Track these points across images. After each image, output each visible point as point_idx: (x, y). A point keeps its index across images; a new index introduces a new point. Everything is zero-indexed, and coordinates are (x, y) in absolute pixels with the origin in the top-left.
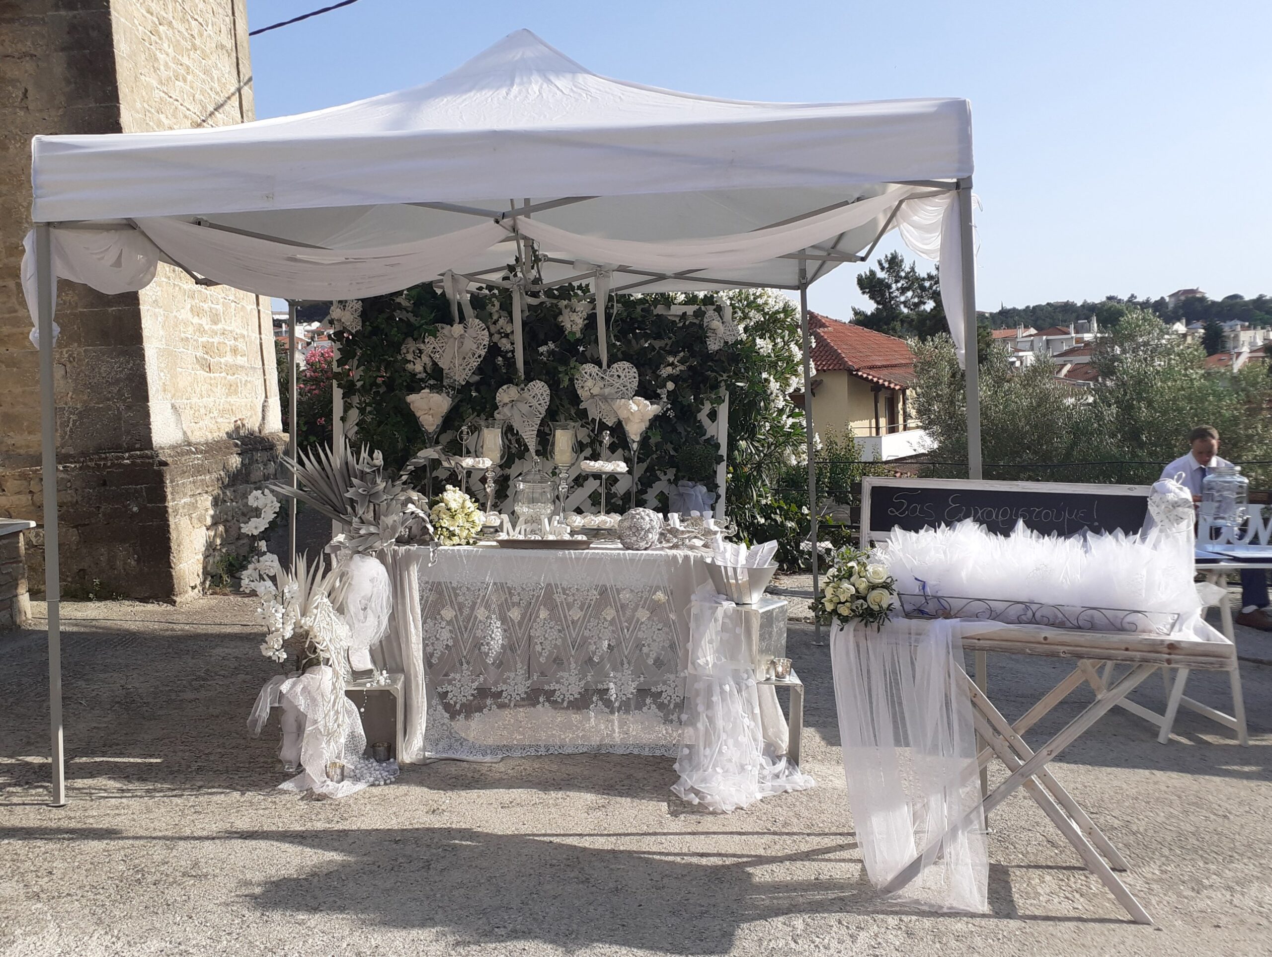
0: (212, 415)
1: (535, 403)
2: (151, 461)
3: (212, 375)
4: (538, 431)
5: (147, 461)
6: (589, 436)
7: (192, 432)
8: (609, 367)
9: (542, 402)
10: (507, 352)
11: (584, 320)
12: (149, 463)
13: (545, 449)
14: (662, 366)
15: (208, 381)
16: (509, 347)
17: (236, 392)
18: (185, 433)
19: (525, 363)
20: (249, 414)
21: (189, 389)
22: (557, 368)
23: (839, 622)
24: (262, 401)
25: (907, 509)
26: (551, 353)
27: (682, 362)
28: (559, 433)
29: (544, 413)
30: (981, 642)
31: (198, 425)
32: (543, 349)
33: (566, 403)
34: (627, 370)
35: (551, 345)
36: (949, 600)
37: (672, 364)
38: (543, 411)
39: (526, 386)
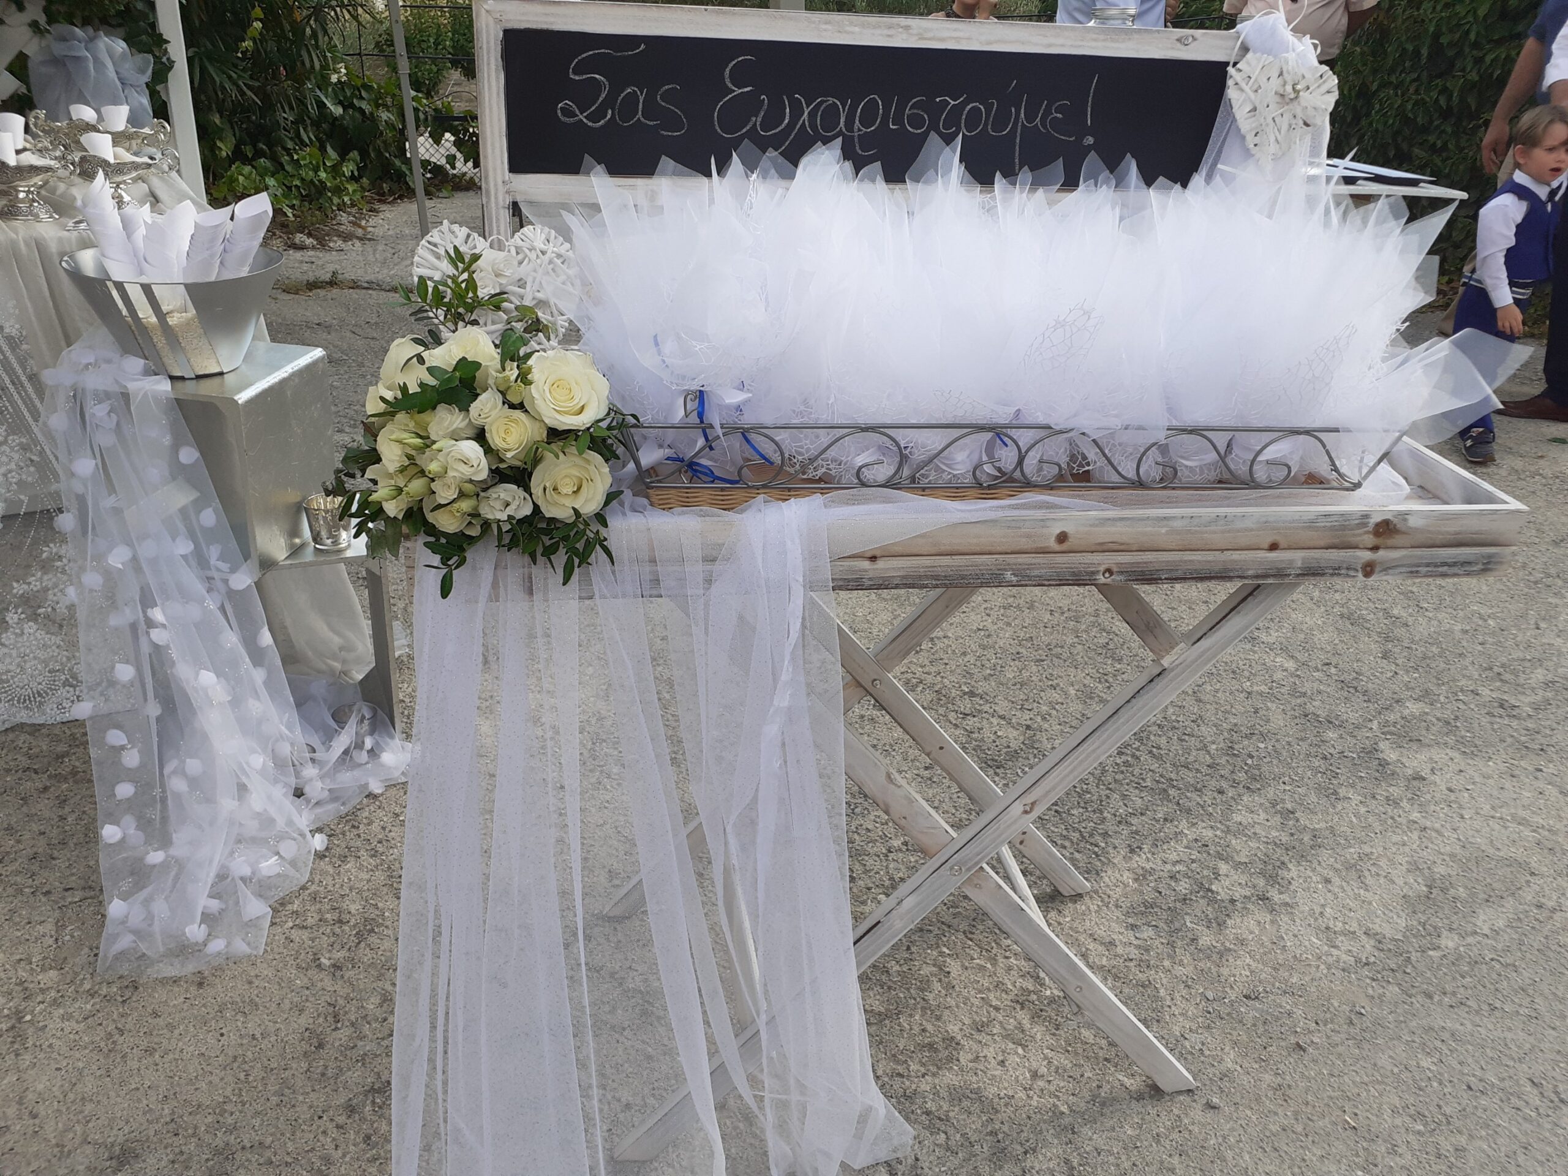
23: (436, 560)
25: (609, 102)
30: (881, 564)
36: (781, 436)
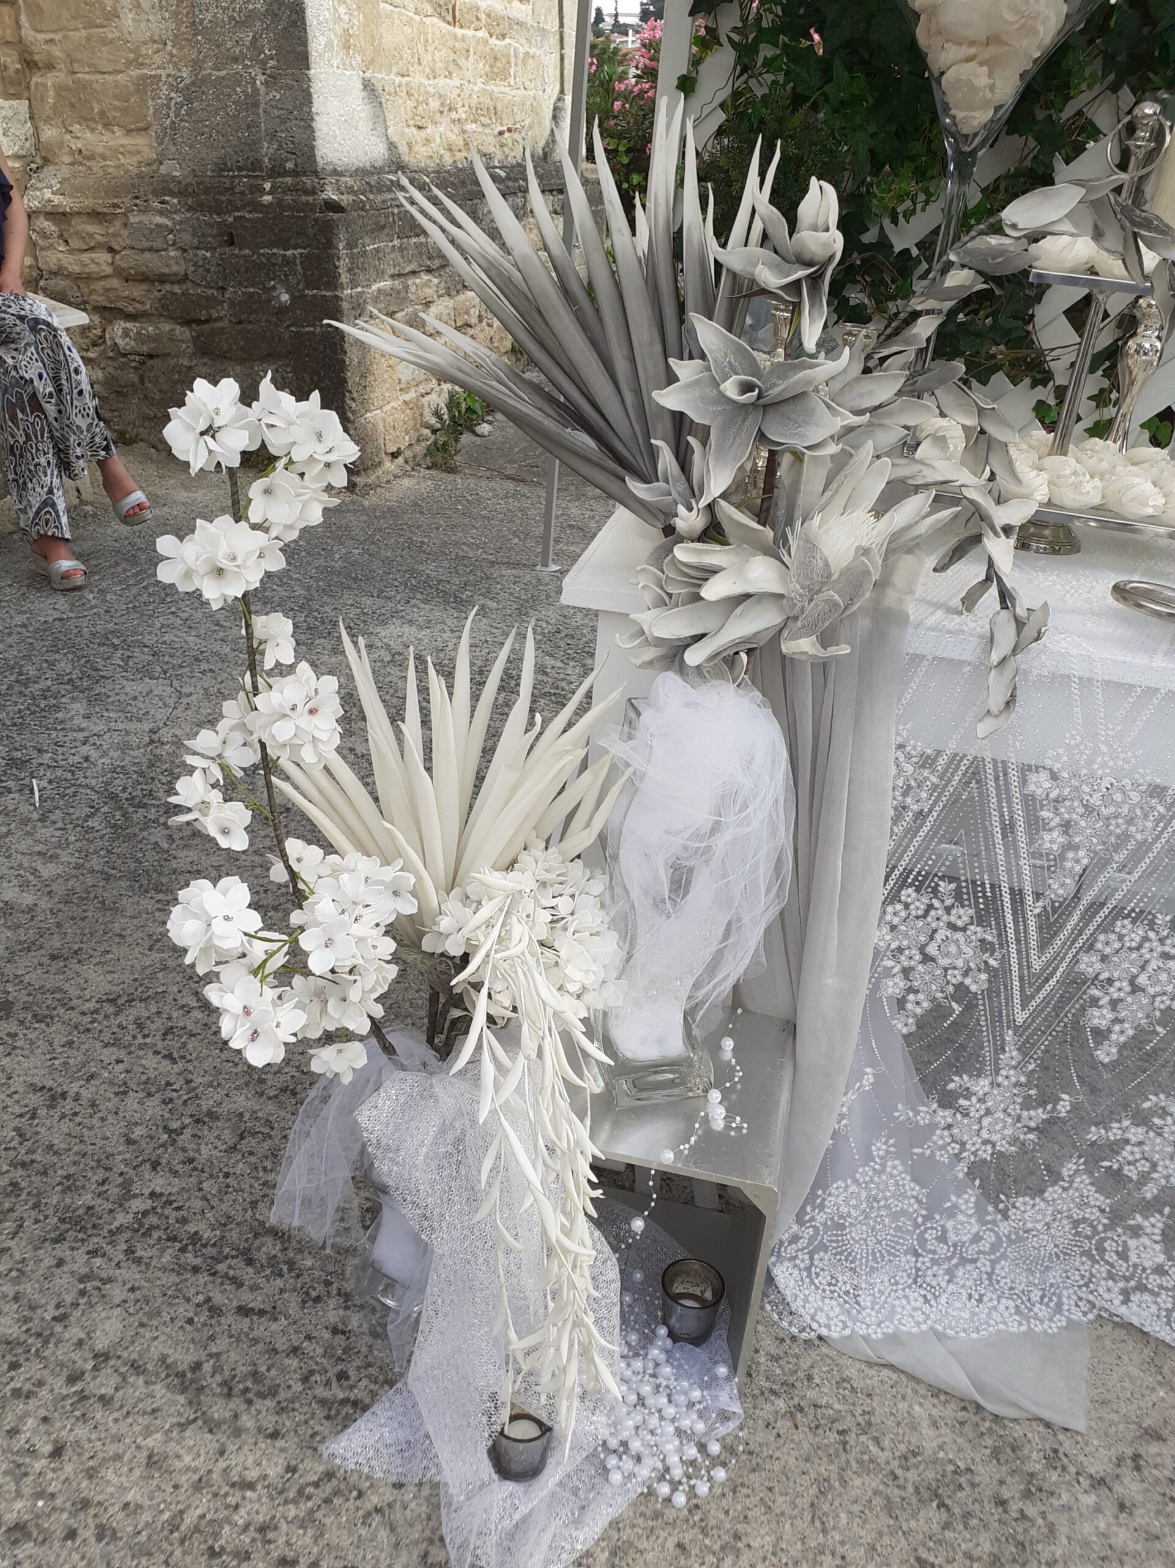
0: (454, 115)
2: (310, 199)
3: (458, 31)
5: (304, 198)
7: (410, 145)
12: (307, 203)
15: (450, 43)
17: (504, 75)
18: (392, 146)
20: (527, 122)
21: (407, 55)
24: (554, 98)
31: (423, 134)
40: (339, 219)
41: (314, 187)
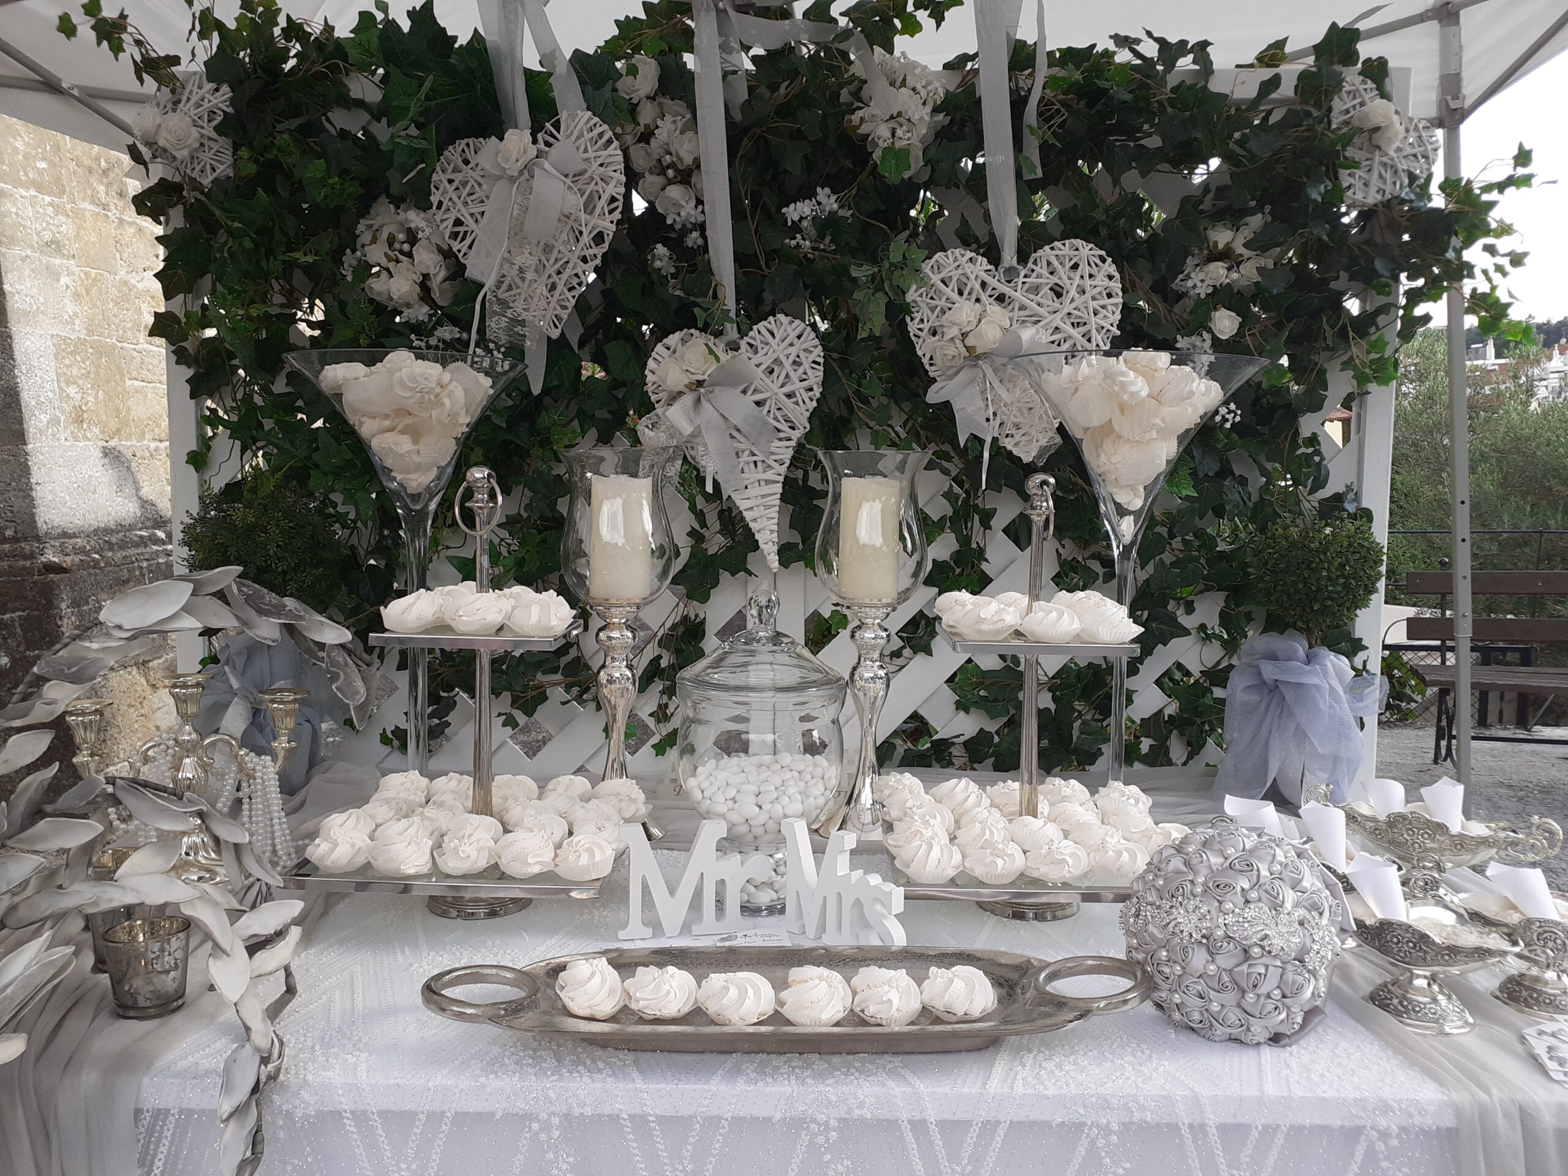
1: (773, 389)
2: (28, 563)
4: (788, 482)
6: (949, 495)
8: (1023, 257)
9: (796, 386)
10: (685, 231)
11: (936, 110)
13: (807, 538)
14: (1190, 262)
16: (689, 211)
18: (145, 504)
19: (741, 259)
22: (845, 270)
26: (826, 225)
27: (1257, 244)
28: (851, 486)
29: (803, 424)
32: (798, 211)
33: (875, 388)
34: (1084, 269)
35: (827, 200)
37: (1225, 255)
38: (801, 414)
39: (743, 334)
40: (61, 580)
41: (33, 552)
